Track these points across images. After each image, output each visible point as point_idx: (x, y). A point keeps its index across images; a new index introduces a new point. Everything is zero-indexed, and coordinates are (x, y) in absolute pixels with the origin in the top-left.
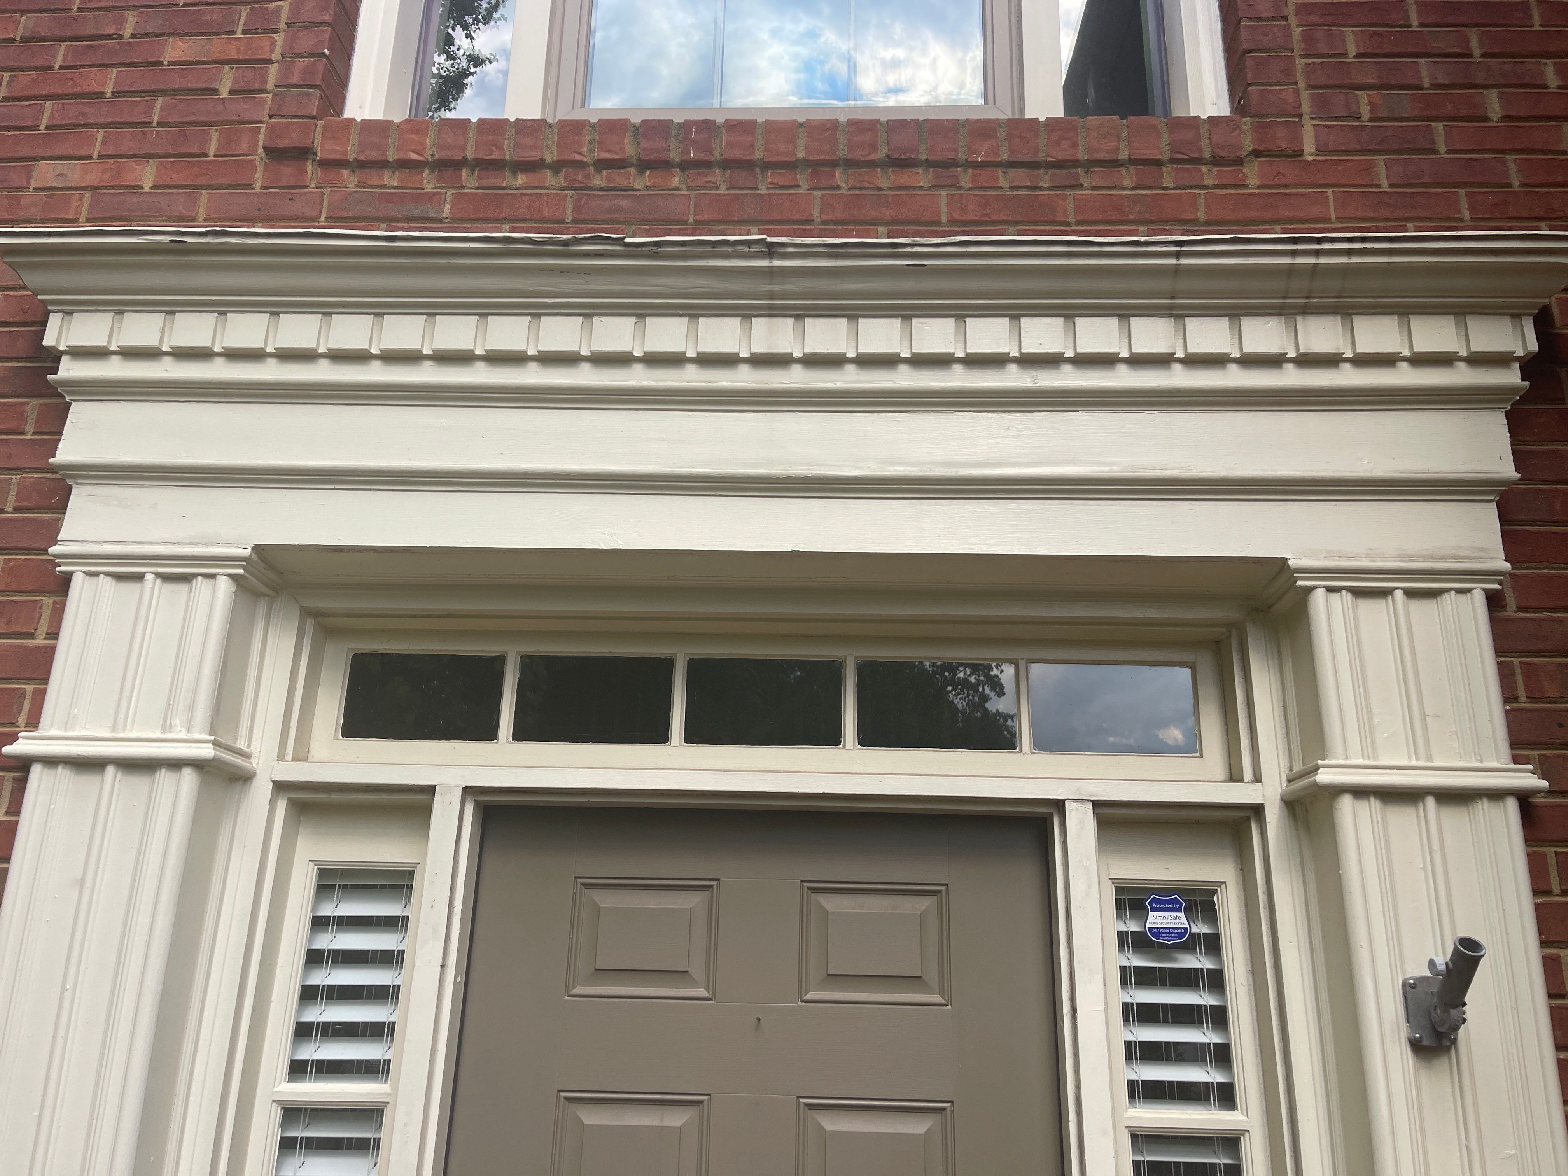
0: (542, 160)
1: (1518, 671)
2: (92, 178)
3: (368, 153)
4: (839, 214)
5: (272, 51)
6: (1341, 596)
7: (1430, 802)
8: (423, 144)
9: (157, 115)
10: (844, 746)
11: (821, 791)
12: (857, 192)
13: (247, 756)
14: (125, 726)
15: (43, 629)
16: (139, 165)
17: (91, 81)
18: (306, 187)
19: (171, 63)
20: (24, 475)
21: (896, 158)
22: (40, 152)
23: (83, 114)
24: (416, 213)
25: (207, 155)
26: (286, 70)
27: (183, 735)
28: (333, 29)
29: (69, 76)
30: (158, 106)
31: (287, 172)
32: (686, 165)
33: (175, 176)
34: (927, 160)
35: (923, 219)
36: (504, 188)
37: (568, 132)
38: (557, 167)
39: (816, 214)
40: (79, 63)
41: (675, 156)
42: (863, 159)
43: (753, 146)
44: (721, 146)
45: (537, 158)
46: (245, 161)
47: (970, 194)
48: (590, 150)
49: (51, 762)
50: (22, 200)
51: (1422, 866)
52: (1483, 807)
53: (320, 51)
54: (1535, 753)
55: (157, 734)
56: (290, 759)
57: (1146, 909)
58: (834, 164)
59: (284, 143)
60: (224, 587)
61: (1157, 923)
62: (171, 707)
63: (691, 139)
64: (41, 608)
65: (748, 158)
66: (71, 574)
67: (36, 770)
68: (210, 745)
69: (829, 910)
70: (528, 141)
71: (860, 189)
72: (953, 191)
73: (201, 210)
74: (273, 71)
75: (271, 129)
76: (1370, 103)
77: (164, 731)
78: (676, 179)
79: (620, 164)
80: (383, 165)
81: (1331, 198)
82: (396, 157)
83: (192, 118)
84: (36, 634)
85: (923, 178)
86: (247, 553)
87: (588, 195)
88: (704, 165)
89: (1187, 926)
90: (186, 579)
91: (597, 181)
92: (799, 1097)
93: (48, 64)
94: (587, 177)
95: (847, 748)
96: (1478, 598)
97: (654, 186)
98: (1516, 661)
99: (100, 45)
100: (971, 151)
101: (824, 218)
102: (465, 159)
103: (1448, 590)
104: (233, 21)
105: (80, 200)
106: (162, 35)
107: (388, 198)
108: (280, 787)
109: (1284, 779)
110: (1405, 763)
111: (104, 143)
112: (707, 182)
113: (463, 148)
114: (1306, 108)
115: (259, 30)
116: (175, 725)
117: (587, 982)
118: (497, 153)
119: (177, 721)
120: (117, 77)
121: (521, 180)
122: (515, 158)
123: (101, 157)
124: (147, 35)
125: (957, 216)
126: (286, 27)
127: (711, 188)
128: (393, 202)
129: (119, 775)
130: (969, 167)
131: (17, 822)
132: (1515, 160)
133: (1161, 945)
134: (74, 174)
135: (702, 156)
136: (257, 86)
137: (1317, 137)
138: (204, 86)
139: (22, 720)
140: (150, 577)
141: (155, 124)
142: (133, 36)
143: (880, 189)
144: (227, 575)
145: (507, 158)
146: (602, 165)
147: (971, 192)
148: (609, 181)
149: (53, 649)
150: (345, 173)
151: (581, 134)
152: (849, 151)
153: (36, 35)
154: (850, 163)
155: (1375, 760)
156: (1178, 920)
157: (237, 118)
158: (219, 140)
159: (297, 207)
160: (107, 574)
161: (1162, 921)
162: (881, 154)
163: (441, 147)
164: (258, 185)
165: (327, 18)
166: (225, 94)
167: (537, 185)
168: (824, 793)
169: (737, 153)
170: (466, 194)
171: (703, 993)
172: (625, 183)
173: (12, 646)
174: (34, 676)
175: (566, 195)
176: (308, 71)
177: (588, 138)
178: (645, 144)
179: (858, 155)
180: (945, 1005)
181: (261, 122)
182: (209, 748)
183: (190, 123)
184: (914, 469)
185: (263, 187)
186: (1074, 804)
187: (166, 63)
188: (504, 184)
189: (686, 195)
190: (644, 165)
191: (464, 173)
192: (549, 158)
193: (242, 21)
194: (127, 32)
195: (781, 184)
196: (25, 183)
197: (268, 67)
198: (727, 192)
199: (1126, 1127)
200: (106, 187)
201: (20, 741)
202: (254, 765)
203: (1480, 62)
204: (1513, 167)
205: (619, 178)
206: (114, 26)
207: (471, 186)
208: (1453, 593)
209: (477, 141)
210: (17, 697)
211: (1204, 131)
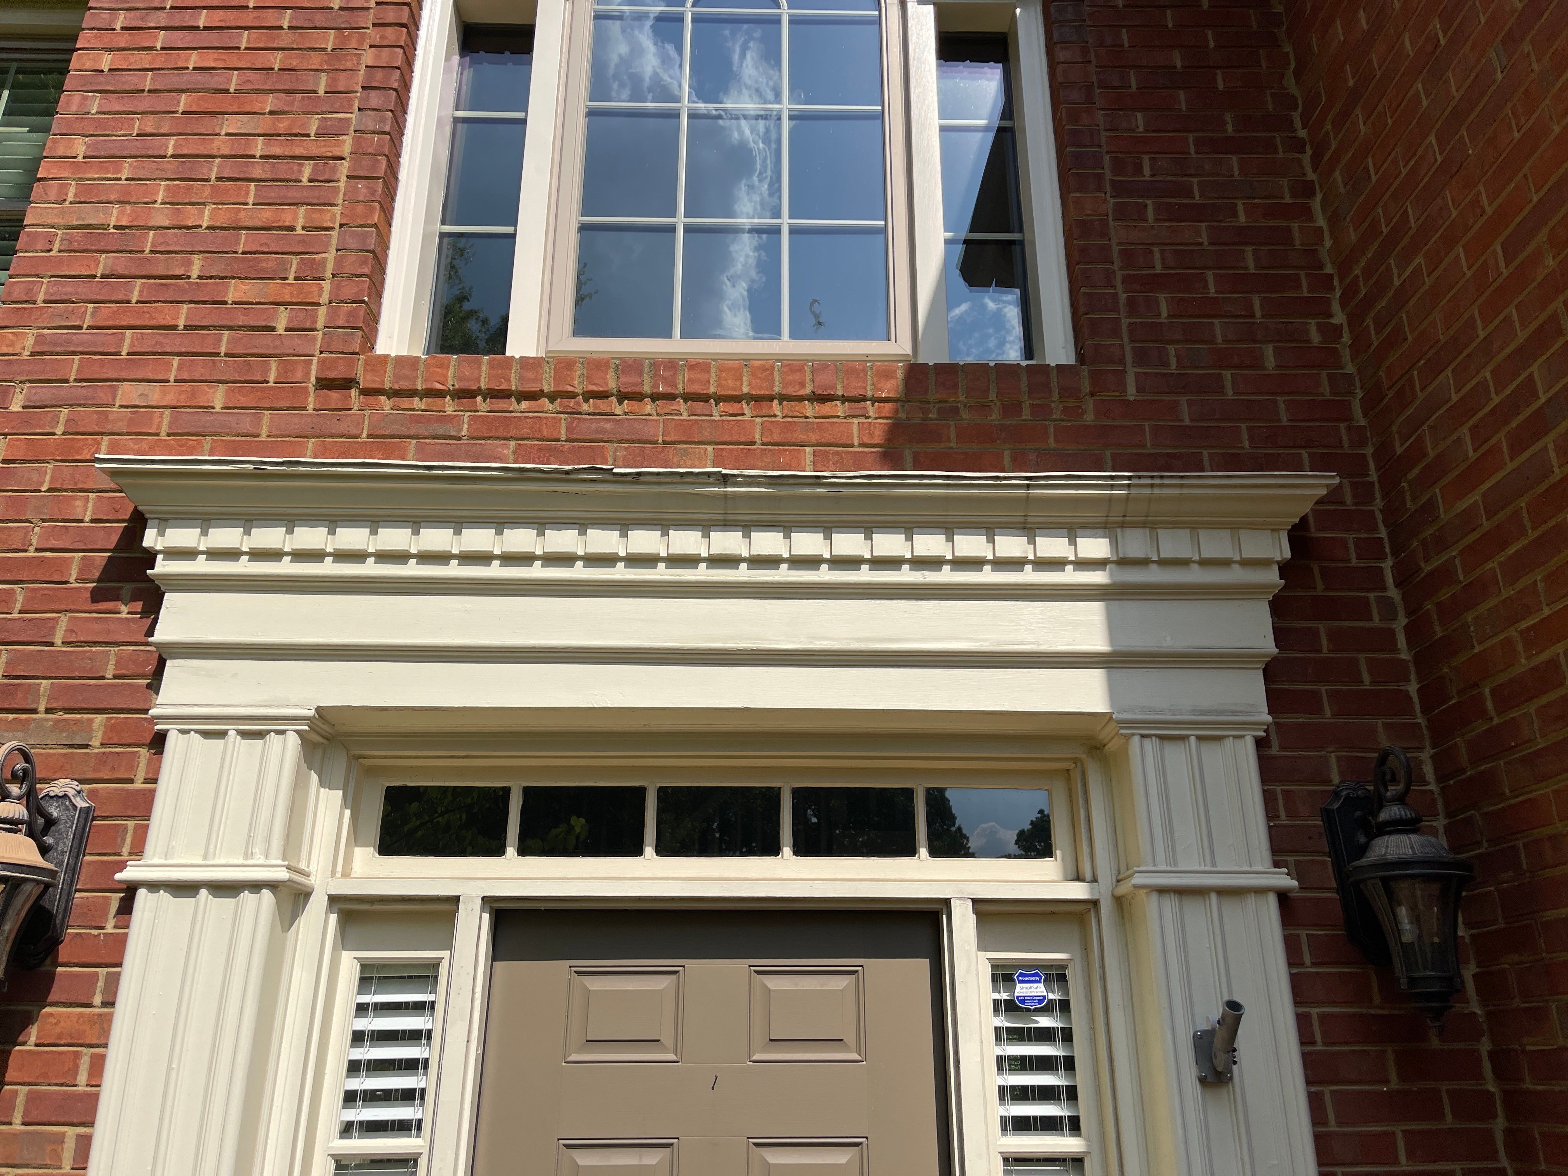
0: (542, 391)
1: (1280, 796)
2: (170, 399)
3: (401, 383)
4: (776, 438)
5: (320, 296)
6: (1152, 741)
7: (1214, 897)
8: (446, 377)
9: (224, 346)
10: (782, 857)
11: (764, 895)
12: (789, 419)
13: (307, 875)
14: (215, 854)
15: (141, 775)
16: (210, 389)
17: (164, 314)
18: (350, 409)
19: (234, 303)
20: (121, 648)
21: (820, 394)
22: (124, 375)
23: (161, 344)
24: (441, 432)
25: (268, 382)
26: (333, 314)
27: (261, 861)
28: (371, 279)
29: (145, 310)
30: (225, 339)
31: (335, 396)
32: (655, 397)
33: (242, 399)
34: (843, 396)
35: (840, 442)
36: (511, 412)
37: (562, 368)
38: (552, 397)
39: (757, 437)
40: (153, 299)
41: (647, 389)
42: (794, 394)
43: (709, 382)
44: (683, 381)
45: (538, 389)
46: (300, 387)
47: (877, 423)
48: (579, 383)
49: (154, 886)
50: (110, 415)
51: (1208, 946)
52: (1251, 901)
53: (361, 298)
54: (1291, 859)
55: (241, 861)
56: (340, 876)
57: (1014, 981)
58: (771, 398)
59: (332, 375)
60: (293, 741)
61: (1022, 992)
62: (252, 838)
63: (660, 376)
64: (139, 758)
65: (705, 392)
66: (168, 730)
67: (142, 893)
68: (284, 869)
69: (771, 988)
70: (530, 375)
71: (792, 417)
72: (863, 420)
73: (264, 427)
74: (322, 312)
75: (322, 363)
76: (1177, 356)
77: (246, 858)
78: (649, 407)
79: (603, 395)
80: (412, 393)
81: (1147, 429)
82: (424, 387)
83: (255, 351)
84: (135, 779)
85: (839, 409)
86: (312, 713)
87: (579, 419)
88: (670, 397)
89: (1045, 994)
90: (260, 735)
91: (585, 407)
92: (748, 1138)
93: (127, 298)
94: (578, 404)
95: (785, 858)
96: (1249, 744)
97: (631, 413)
98: (1278, 789)
99: (170, 284)
100: (876, 388)
101: (765, 440)
102: (480, 389)
103: (1228, 736)
104: (286, 269)
105: (161, 417)
106: (226, 278)
107: (417, 419)
108: (334, 900)
109: (1114, 880)
110: (1197, 868)
111: (179, 369)
112: (673, 410)
113: (478, 380)
114: (1129, 358)
115: (308, 278)
116: (256, 853)
117: (580, 1051)
118: (506, 384)
119: (256, 850)
120: (187, 313)
121: (525, 405)
122: (520, 389)
123: (176, 381)
124: (212, 277)
125: (866, 440)
126: (331, 276)
127: (676, 415)
128: (422, 423)
129: (210, 897)
130: (876, 401)
131: (126, 934)
132: (1284, 401)
133: (1028, 1010)
134: (154, 394)
135: (669, 390)
136: (308, 325)
137: (1137, 381)
138: (264, 324)
139: (125, 850)
140: (232, 733)
141: (222, 354)
142: (199, 277)
143: (807, 417)
144: (295, 731)
145: (514, 388)
146: (589, 396)
147: (877, 421)
148: (595, 408)
149: (153, 792)
150: (383, 398)
151: (572, 370)
152: (783, 387)
153: (115, 273)
154: (783, 398)
155: (1175, 866)
156: (1038, 990)
157: (293, 352)
158: (278, 370)
159: (343, 427)
160: (196, 731)
161: (1026, 990)
162: (808, 390)
163: (460, 379)
164: (311, 407)
165: (366, 270)
166: (281, 330)
167: (537, 409)
168: (767, 897)
169: (697, 388)
170: (480, 416)
171: (672, 1057)
172: (608, 410)
173: (116, 789)
174: (135, 814)
175: (561, 419)
176: (350, 314)
177: (579, 373)
178: (623, 379)
179: (790, 391)
180: (862, 1061)
181: (313, 355)
182: (284, 871)
183: (253, 355)
184: (835, 643)
185: (315, 410)
186: (958, 901)
187: (230, 302)
188: (511, 409)
189: (656, 420)
190: (622, 397)
191: (479, 398)
192: (546, 388)
193: (293, 269)
194: (195, 273)
195: (731, 412)
196: (110, 400)
197: (317, 309)
198: (689, 418)
199: (999, 1153)
200: (183, 407)
201: (128, 868)
202: (313, 882)
203: (1261, 323)
204: (1282, 406)
205: (602, 405)
206: (183, 268)
207: (484, 410)
208: (1231, 738)
209: (489, 375)
210: (121, 831)
211: (1054, 375)
